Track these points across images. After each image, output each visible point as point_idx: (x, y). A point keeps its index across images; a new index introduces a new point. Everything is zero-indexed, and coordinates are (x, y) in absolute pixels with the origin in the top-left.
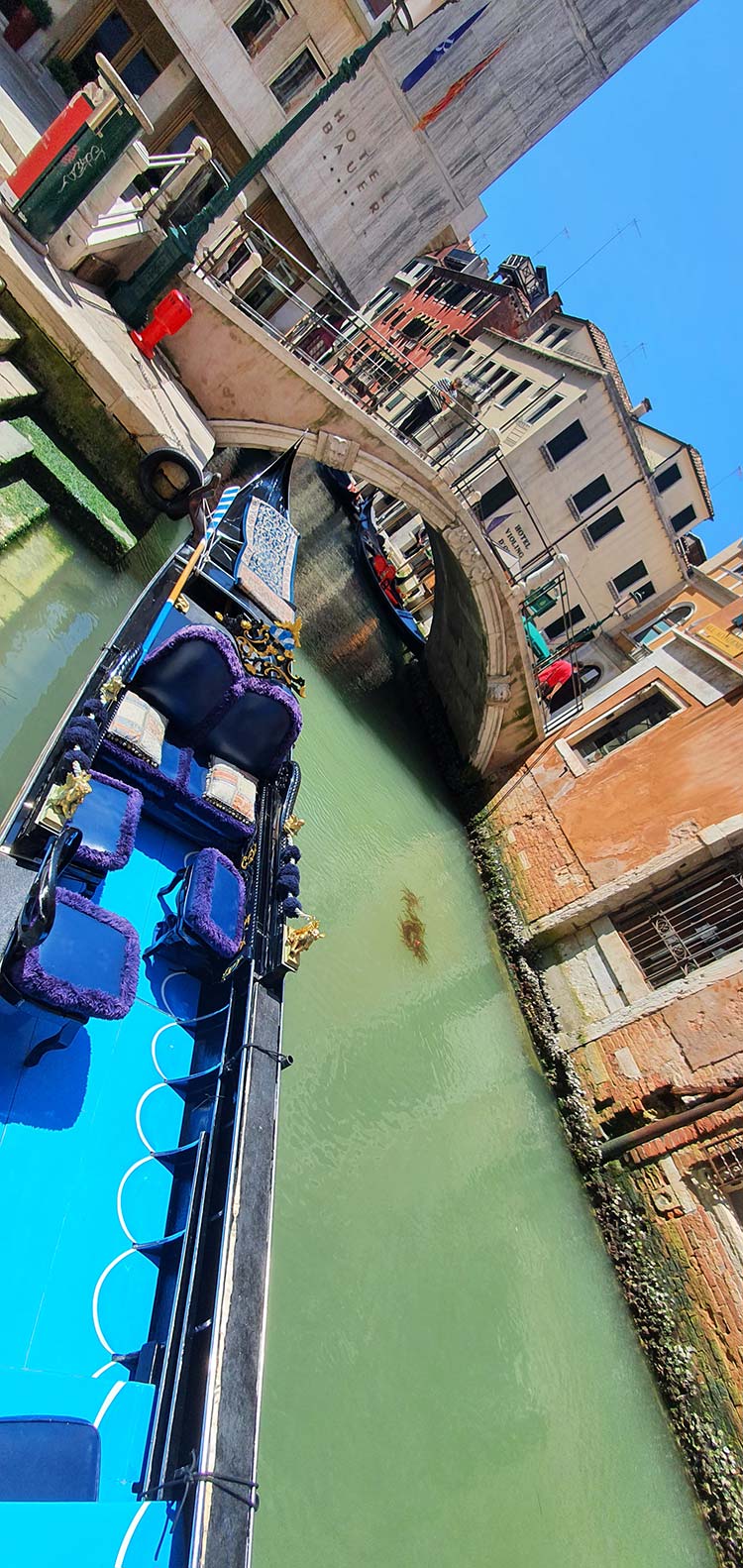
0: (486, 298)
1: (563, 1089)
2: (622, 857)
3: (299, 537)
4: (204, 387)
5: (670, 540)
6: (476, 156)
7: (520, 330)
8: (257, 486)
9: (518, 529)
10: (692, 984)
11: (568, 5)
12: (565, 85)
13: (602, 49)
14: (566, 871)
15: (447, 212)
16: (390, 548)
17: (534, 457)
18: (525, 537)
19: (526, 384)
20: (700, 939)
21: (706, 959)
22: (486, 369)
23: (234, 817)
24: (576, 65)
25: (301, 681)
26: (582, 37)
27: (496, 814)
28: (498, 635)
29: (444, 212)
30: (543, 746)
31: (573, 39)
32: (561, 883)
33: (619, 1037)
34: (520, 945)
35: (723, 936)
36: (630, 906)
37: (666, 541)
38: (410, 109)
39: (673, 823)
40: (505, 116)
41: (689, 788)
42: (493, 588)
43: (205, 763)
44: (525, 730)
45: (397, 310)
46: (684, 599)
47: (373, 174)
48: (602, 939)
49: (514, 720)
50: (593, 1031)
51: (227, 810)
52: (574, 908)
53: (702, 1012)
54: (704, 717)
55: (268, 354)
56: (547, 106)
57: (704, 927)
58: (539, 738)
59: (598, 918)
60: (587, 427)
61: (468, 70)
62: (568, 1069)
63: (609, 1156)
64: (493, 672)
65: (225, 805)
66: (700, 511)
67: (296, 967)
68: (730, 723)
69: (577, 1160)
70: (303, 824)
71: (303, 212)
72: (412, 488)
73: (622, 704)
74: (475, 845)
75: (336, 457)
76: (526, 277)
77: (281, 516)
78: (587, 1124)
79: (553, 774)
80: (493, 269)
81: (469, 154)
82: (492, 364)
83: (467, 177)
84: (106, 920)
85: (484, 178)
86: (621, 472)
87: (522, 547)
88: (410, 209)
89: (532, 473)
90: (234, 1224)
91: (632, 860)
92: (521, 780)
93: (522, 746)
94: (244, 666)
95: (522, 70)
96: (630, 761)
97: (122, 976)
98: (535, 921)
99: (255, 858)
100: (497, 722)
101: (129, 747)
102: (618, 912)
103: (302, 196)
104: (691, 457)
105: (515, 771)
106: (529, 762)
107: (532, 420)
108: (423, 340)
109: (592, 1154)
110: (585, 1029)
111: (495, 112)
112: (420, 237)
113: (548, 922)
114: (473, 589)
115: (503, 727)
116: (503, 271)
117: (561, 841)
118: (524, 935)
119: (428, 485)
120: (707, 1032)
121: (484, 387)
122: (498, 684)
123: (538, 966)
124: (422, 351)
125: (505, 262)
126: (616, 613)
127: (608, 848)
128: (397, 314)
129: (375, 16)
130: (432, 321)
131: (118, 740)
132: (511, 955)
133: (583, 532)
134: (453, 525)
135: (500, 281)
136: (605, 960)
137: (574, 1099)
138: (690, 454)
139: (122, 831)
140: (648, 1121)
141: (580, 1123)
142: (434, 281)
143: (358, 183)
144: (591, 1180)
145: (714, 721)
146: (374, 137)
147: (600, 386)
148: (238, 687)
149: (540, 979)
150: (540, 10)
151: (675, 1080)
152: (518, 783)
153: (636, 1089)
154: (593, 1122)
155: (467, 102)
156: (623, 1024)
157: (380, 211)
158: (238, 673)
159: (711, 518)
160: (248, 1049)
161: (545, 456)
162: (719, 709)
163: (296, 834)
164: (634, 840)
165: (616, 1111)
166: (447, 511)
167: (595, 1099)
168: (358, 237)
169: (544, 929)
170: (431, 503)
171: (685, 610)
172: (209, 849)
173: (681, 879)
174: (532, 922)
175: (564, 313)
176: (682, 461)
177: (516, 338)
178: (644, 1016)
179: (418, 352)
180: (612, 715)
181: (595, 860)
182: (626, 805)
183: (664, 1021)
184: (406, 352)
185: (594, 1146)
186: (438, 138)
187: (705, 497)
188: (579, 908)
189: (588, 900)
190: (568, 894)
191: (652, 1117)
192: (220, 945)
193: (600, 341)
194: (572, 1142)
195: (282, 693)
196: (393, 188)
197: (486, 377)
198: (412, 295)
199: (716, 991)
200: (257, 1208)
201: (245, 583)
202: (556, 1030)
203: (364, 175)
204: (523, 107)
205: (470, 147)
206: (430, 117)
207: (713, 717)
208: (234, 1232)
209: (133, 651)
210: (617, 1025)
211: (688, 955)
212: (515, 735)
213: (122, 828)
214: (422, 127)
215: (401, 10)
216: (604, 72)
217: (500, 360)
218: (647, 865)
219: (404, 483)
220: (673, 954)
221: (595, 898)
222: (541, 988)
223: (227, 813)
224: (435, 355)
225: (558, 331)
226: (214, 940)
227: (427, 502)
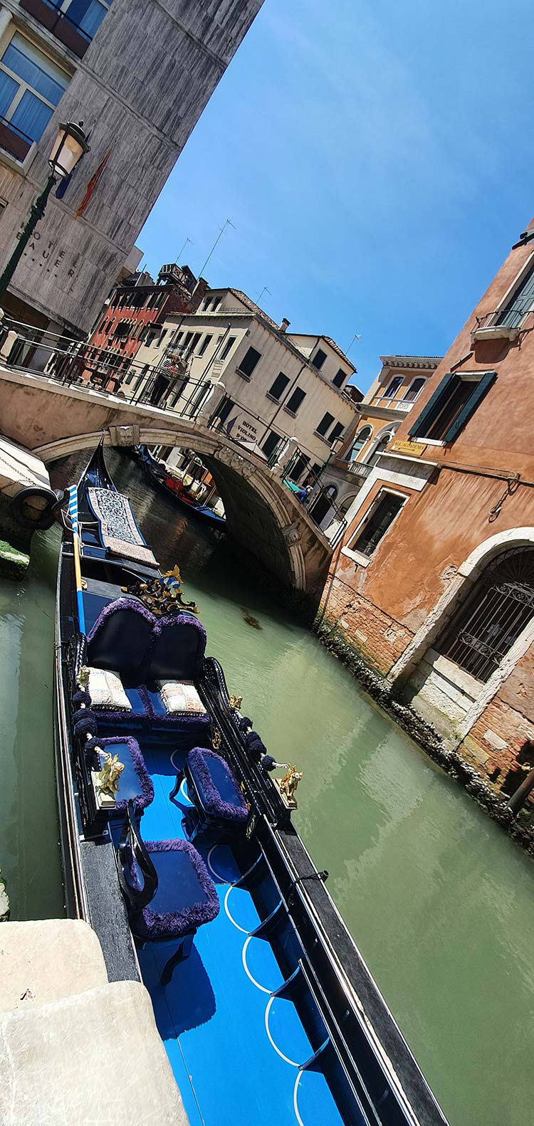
0: (159, 296)
1: (465, 778)
2: (420, 606)
3: (129, 500)
4: (20, 431)
5: (338, 393)
6: (122, 222)
7: (189, 307)
8: (86, 479)
9: (245, 424)
10: (505, 669)
11: (139, 117)
12: (158, 162)
13: (170, 135)
14: (391, 631)
15: (119, 260)
16: (170, 469)
17: (234, 378)
18: (251, 427)
19: (209, 338)
20: (493, 637)
21: (505, 648)
22: (179, 337)
23: (193, 716)
24: (159, 149)
25: (193, 604)
26: (155, 132)
27: (327, 614)
28: (276, 502)
29: (117, 261)
30: (334, 557)
31: (150, 135)
32: (392, 640)
33: (481, 725)
34: (387, 694)
35: (506, 629)
36: (441, 636)
37: (336, 396)
38: (67, 208)
39: (440, 571)
40: (129, 193)
41: (437, 546)
42: (260, 475)
43: (156, 689)
44: (318, 552)
45: (105, 322)
46: (363, 424)
47: (61, 254)
48: (436, 665)
49: (309, 549)
50: (463, 729)
51: (187, 714)
52: (409, 653)
53: (521, 684)
54: (424, 497)
55: (55, 395)
56: (152, 178)
57: (491, 628)
58: (330, 553)
59: (426, 653)
60: (258, 348)
61: (94, 173)
62: (461, 763)
63: (517, 808)
64: (283, 525)
65: (184, 712)
66: (346, 370)
67: (294, 805)
68: (440, 495)
69: (499, 822)
70: (241, 699)
71: (26, 292)
72: (184, 437)
73: (370, 510)
74: (324, 640)
75: (127, 439)
76: (178, 276)
77: (112, 492)
78: (492, 794)
79: (350, 572)
80: (155, 279)
81: (117, 222)
82: (181, 334)
83: (121, 236)
84: (168, 848)
85: (133, 233)
86: (291, 367)
87: (252, 433)
88: (94, 266)
89: (238, 388)
90: (365, 1017)
91: (427, 606)
92: (331, 584)
93: (321, 562)
94: (153, 613)
95: (127, 163)
96: (394, 543)
97: (200, 883)
98: (389, 673)
99: (222, 738)
100: (300, 554)
101: (107, 708)
102: (436, 643)
103: (21, 281)
104: (327, 342)
105: (325, 581)
106: (331, 570)
107: (223, 357)
108: (131, 334)
109: (506, 812)
110: (457, 730)
111: (121, 194)
112: (108, 280)
113: (397, 670)
114: (248, 481)
115: (304, 556)
116: (162, 277)
117: (377, 613)
118: (386, 686)
119: (192, 431)
120: (531, 695)
121: (183, 348)
122: (290, 531)
123: (406, 702)
124: (133, 341)
125: (161, 271)
126: (333, 453)
127: (409, 605)
128: (106, 324)
129: (22, 160)
130: (131, 320)
131: (98, 708)
132: (385, 703)
133: (285, 410)
134: (219, 449)
135: (163, 283)
136: (444, 678)
137: (476, 781)
138: (325, 341)
139: (138, 774)
140: (527, 771)
141: (488, 796)
142: (121, 298)
143: (54, 262)
144: (514, 831)
145: (430, 497)
146: (52, 232)
147: (254, 323)
148: (157, 629)
149: (411, 710)
150: (124, 124)
151: (530, 737)
152: (331, 587)
153: (509, 754)
154: (494, 790)
155: (102, 191)
156: (478, 715)
157: (76, 274)
158: (153, 620)
159: (355, 372)
160: (299, 883)
161: (241, 375)
162: (429, 490)
163: (240, 708)
164: (422, 592)
165: (505, 775)
166: (211, 442)
167: (488, 774)
168: (68, 294)
169: (397, 676)
170: (199, 441)
171: (366, 431)
172: (193, 750)
173: (462, 604)
174: (387, 674)
175: (212, 288)
176: (322, 346)
177: (189, 312)
178: (488, 703)
179: (130, 343)
180: (367, 519)
181: (405, 616)
182: (406, 573)
183: (502, 701)
184: (123, 346)
185: (504, 806)
186: (93, 219)
187: (346, 362)
188: (412, 652)
189: (414, 644)
190: (400, 646)
191: (528, 768)
192: (237, 816)
193: (241, 297)
194: (489, 811)
195: (184, 618)
196: (78, 258)
197: (181, 342)
198: (111, 310)
199: (522, 666)
200: (370, 995)
201: (114, 548)
202: (439, 740)
203: (56, 256)
204: (138, 184)
205: (116, 217)
206: (83, 207)
207: (428, 497)
208: (368, 1023)
209: (81, 642)
210: (475, 718)
211: (492, 651)
212: (315, 557)
213: (137, 772)
214: (80, 215)
215: (56, 166)
216: (178, 148)
217: (186, 329)
218: (437, 606)
219: (177, 437)
220: (483, 654)
221: (418, 640)
222: (415, 716)
223: (188, 716)
224: (143, 341)
225: (214, 300)
226: (232, 815)
227: (196, 442)
